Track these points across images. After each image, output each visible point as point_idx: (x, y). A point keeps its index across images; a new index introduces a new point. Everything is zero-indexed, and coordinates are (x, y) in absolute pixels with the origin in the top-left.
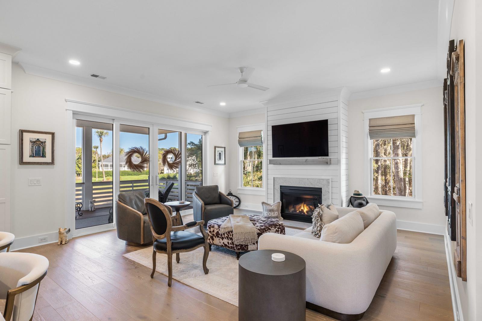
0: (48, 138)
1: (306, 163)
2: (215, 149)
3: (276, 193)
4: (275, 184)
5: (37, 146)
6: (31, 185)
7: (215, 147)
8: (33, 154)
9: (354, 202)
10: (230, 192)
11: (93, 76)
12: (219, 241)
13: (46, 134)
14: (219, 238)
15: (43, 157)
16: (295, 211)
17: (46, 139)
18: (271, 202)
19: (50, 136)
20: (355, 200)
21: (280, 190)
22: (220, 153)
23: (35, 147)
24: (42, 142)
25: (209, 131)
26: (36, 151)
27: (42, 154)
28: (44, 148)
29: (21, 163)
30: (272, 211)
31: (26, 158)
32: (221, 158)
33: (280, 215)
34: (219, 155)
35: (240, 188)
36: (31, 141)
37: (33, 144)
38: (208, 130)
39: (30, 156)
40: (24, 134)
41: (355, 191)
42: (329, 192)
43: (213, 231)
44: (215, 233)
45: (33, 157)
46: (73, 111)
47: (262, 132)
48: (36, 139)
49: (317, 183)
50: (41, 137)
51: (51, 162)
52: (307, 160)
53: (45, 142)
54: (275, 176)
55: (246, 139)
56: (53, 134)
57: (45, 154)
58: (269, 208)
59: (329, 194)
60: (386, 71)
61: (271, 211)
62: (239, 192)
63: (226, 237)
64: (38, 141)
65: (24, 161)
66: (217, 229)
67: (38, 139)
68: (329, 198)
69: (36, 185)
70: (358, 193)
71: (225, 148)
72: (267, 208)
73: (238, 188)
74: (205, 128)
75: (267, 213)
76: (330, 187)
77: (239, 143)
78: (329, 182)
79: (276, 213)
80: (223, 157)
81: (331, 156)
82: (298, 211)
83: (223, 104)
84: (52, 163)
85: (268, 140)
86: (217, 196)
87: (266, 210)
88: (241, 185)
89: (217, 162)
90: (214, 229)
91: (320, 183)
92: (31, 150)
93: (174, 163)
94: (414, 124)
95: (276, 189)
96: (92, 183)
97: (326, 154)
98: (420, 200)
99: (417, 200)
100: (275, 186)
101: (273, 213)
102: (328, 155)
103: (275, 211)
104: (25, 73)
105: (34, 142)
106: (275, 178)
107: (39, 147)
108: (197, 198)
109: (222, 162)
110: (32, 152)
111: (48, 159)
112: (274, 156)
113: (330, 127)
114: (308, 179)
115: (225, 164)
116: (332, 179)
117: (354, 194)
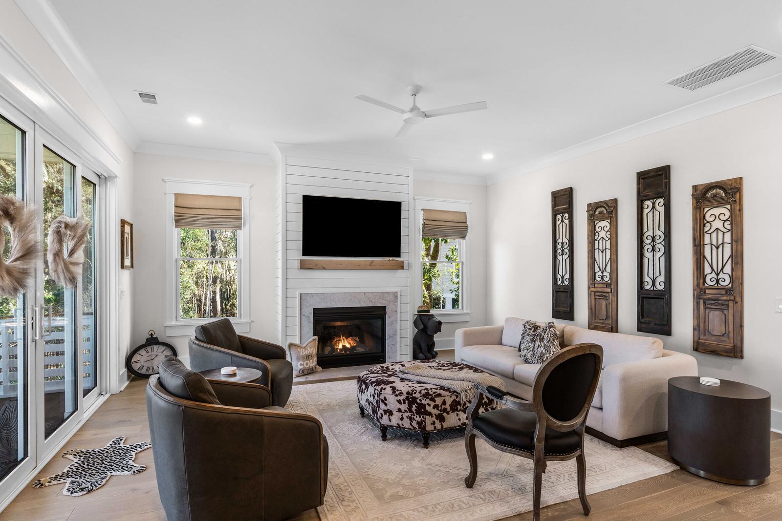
1: (371, 267)
2: (123, 226)
3: (305, 323)
4: (304, 307)
7: (123, 222)
9: (428, 323)
10: (152, 335)
16: (334, 349)
20: (429, 319)
21: (314, 317)
22: (126, 239)
25: (117, 176)
30: (310, 357)
32: (126, 251)
33: (318, 364)
35: (174, 323)
42: (396, 311)
49: (380, 298)
52: (372, 262)
54: (304, 291)
58: (304, 354)
59: (397, 314)
61: (308, 357)
62: (169, 333)
68: (397, 320)
72: (301, 354)
73: (168, 324)
75: (302, 363)
76: (398, 303)
77: (174, 220)
78: (396, 297)
80: (128, 248)
81: (403, 257)
82: (339, 350)
87: (298, 359)
91: (384, 298)
94: (466, 223)
95: (304, 315)
97: (397, 253)
100: (303, 310)
101: (311, 361)
102: (399, 256)
106: (303, 297)
112: (304, 254)
113: (403, 214)
114: (365, 293)
115: (132, 266)
116: (400, 291)
117: (419, 312)
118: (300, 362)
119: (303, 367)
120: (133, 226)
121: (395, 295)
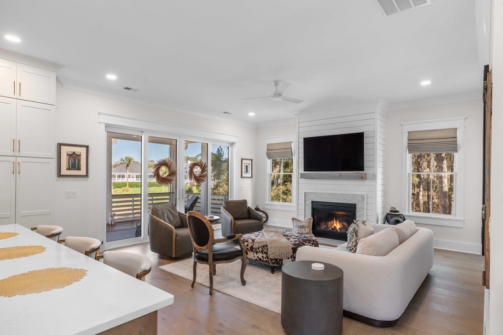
0: (83, 151)
1: (340, 178)
2: (242, 161)
3: (307, 209)
4: (306, 200)
5: (72, 159)
6: (67, 197)
7: (242, 159)
8: (70, 167)
10: (257, 206)
11: (126, 88)
12: (253, 255)
13: (81, 147)
14: (253, 252)
15: (79, 170)
16: (327, 227)
17: (81, 152)
18: (302, 218)
19: (85, 149)
20: (392, 217)
21: (312, 206)
22: (247, 166)
23: (72, 161)
24: (78, 155)
25: (236, 142)
26: (72, 164)
27: (78, 166)
28: (79, 161)
29: (59, 175)
30: (303, 227)
31: (64, 171)
32: (247, 171)
33: (312, 232)
34: (245, 168)
35: (268, 202)
36: (68, 155)
37: (70, 157)
38: (234, 141)
39: (67, 169)
40: (62, 147)
41: (392, 208)
42: (364, 209)
43: (248, 246)
44: (249, 247)
45: (70, 169)
46: (105, 124)
47: (292, 144)
48: (73, 152)
49: (352, 198)
50: (77, 150)
51: (85, 174)
52: (341, 174)
53: (80, 155)
54: (306, 191)
55: (275, 151)
56: (87, 147)
57: (81, 167)
59: (364, 210)
60: (426, 83)
61: (301, 227)
62: (266, 207)
63: (261, 251)
64: (74, 154)
65: (61, 174)
66: (251, 243)
67: (74, 152)
68: (364, 215)
69: (72, 197)
70: (394, 210)
71: (252, 160)
72: (298, 224)
73: (265, 203)
74: (232, 140)
75: (298, 229)
76: (365, 203)
77: (267, 156)
78: (364, 198)
79: (307, 229)
80: (250, 169)
81: (367, 170)
82: (330, 228)
83: (252, 114)
84: (87, 176)
85: (299, 153)
86: (246, 211)
87: (296, 227)
88: (269, 200)
89: (244, 175)
90: (248, 243)
91: (355, 199)
92: (68, 162)
93: (200, 176)
94: (457, 137)
95: (307, 204)
96: (112, 195)
97: (361, 168)
98: (462, 218)
99: (458, 218)
100: (306, 202)
101: (303, 230)
102: (363, 170)
103: (306, 227)
104: (63, 87)
105: (71, 155)
106: (307, 194)
107: (75, 160)
108: (226, 213)
109: (250, 175)
110: (69, 164)
111: (83, 172)
112: (305, 171)
113: (366, 141)
114: (341, 194)
115: (252, 177)
116: (367, 194)
117: (391, 211)
118: (296, 229)
119: (298, 232)
120: (253, 160)
121: (363, 197)
